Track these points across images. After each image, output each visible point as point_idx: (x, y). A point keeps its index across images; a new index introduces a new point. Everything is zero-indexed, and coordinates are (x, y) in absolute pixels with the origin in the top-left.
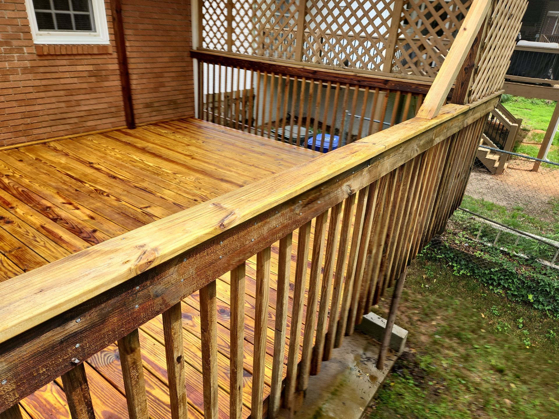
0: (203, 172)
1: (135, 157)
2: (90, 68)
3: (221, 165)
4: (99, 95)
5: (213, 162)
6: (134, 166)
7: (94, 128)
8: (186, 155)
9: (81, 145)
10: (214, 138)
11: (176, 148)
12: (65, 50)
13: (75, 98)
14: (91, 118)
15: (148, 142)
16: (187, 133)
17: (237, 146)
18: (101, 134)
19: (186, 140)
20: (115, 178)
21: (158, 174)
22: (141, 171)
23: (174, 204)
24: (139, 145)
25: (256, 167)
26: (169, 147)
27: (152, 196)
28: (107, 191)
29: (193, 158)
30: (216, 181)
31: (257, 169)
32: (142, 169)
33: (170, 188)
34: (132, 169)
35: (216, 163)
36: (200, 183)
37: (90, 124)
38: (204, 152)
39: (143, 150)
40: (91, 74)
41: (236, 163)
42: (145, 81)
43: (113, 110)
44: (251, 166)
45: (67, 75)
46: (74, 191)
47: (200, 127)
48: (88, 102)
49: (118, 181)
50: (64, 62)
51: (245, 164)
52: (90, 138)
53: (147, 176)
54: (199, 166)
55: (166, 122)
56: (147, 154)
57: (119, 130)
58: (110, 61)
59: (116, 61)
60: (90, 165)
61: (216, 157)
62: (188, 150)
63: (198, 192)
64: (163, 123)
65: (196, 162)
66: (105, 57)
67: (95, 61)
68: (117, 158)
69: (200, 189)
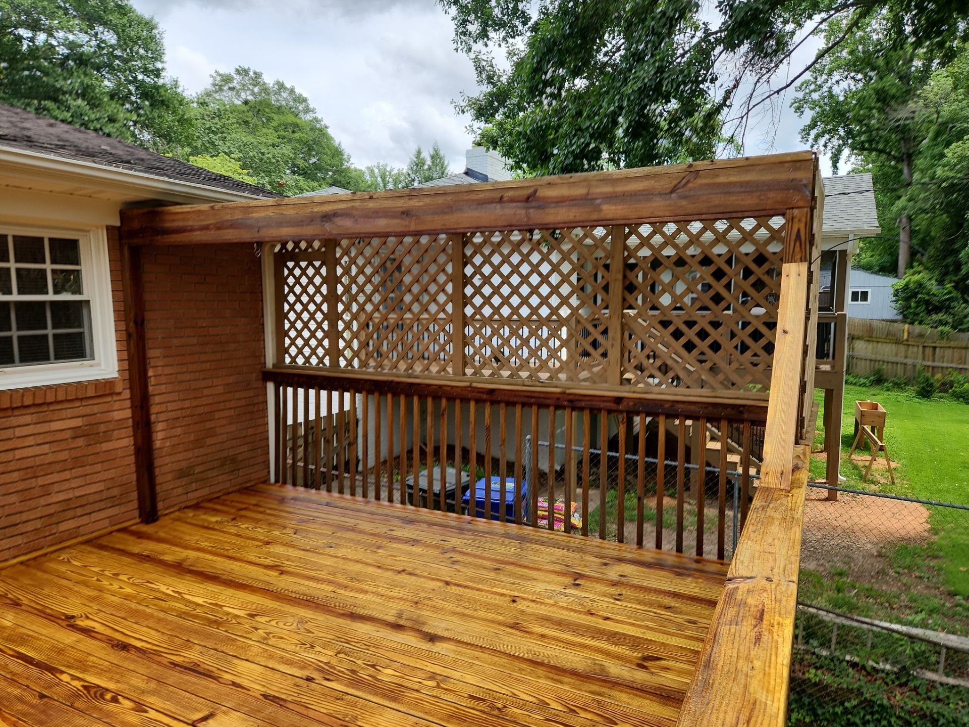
0: (309, 602)
1: (163, 588)
2: (78, 422)
3: (341, 579)
4: (88, 470)
5: (323, 575)
6: (163, 610)
7: (72, 534)
8: (266, 567)
9: (46, 576)
10: (314, 520)
11: (243, 554)
12: (31, 398)
13: (41, 481)
14: (70, 514)
15: (186, 547)
16: (260, 516)
17: (362, 532)
18: (88, 542)
19: (261, 532)
20: (125, 647)
21: (217, 623)
22: (181, 621)
23: (266, 696)
24: (167, 558)
25: (410, 574)
26: (230, 554)
27: (213, 685)
28: (111, 686)
29: (282, 573)
30: (341, 621)
31: (413, 578)
32: (181, 615)
33: (250, 655)
34: (160, 620)
35: (331, 578)
36: (309, 632)
37: (63, 527)
38: (301, 554)
39: (180, 568)
40: (77, 433)
41: (371, 570)
42: (179, 431)
43: (115, 492)
44: (399, 572)
45: (30, 441)
46: (35, 701)
47: (282, 500)
48: (66, 486)
49: (133, 655)
50: (27, 419)
51: (388, 570)
52: (64, 556)
53: (197, 632)
54: (297, 588)
55: (218, 498)
56: (188, 577)
57: (124, 530)
58: (117, 406)
59: (128, 403)
60: (69, 622)
61: (329, 562)
62: (269, 554)
63: (310, 656)
64: (210, 501)
65: (291, 579)
66: (109, 399)
67: (88, 410)
68: (127, 597)
69: (312, 647)
